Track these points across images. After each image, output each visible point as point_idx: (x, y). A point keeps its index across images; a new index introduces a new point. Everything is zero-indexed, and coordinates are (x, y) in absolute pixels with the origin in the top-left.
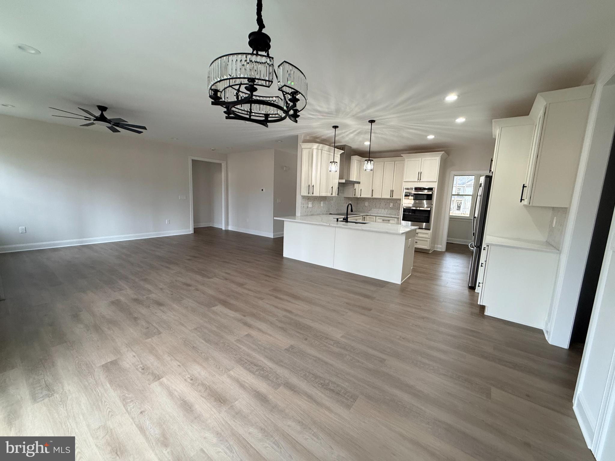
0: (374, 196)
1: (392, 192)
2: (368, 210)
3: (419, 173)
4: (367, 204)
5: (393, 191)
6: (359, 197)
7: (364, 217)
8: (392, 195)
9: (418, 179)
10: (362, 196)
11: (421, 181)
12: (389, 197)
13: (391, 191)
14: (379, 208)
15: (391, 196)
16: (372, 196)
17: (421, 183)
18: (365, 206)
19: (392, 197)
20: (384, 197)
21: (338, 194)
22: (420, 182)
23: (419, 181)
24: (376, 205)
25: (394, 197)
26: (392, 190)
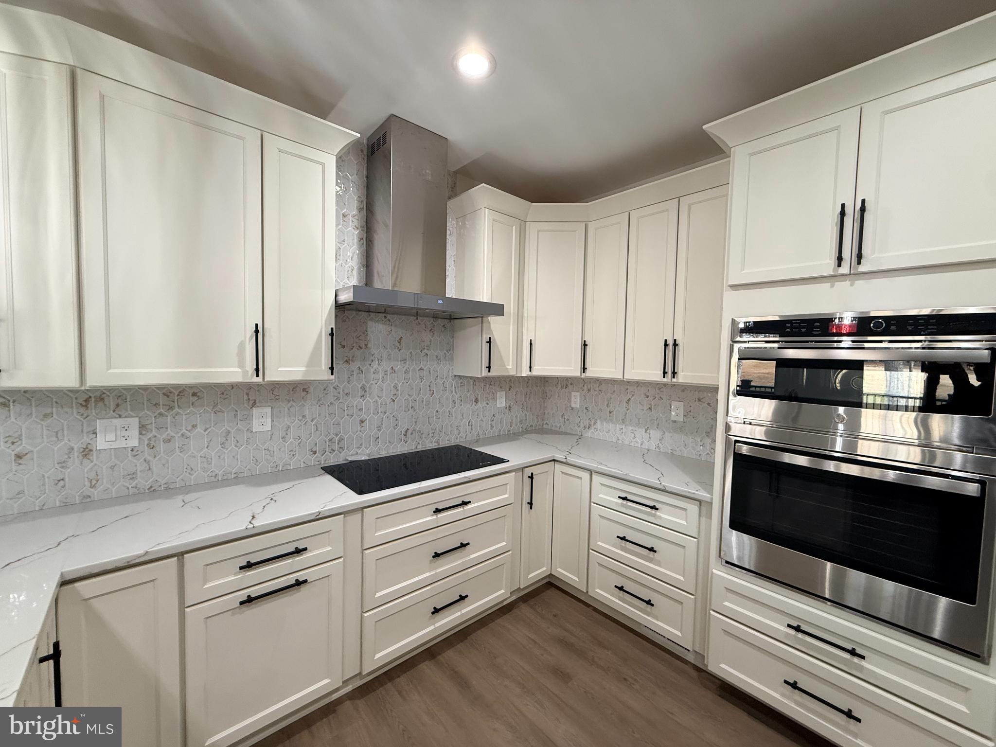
0: (593, 371)
1: (671, 348)
2: (582, 425)
3: (843, 213)
4: (576, 400)
5: (675, 345)
6: (524, 375)
7: (528, 472)
8: (670, 368)
9: (840, 259)
10: (538, 371)
11: (862, 268)
12: (655, 375)
13: (666, 345)
14: (623, 421)
15: (665, 373)
16: (584, 369)
17: (860, 283)
18: (572, 409)
19: (674, 373)
20: (634, 374)
21: (332, 369)
22: (853, 276)
23: (844, 269)
24: (611, 408)
25: (683, 377)
26: (670, 342)
